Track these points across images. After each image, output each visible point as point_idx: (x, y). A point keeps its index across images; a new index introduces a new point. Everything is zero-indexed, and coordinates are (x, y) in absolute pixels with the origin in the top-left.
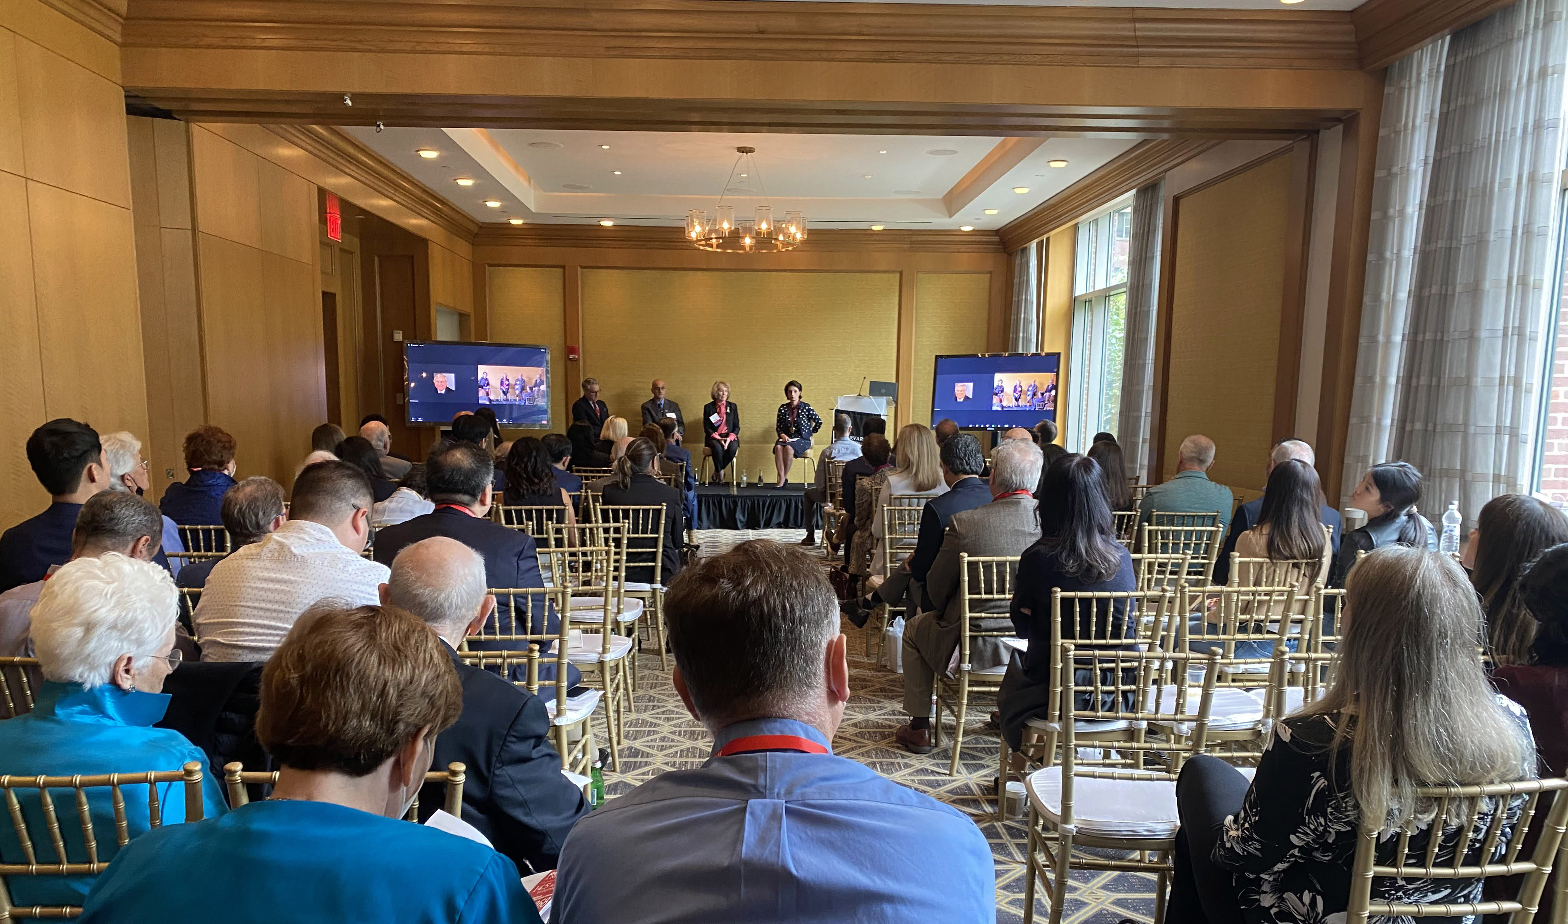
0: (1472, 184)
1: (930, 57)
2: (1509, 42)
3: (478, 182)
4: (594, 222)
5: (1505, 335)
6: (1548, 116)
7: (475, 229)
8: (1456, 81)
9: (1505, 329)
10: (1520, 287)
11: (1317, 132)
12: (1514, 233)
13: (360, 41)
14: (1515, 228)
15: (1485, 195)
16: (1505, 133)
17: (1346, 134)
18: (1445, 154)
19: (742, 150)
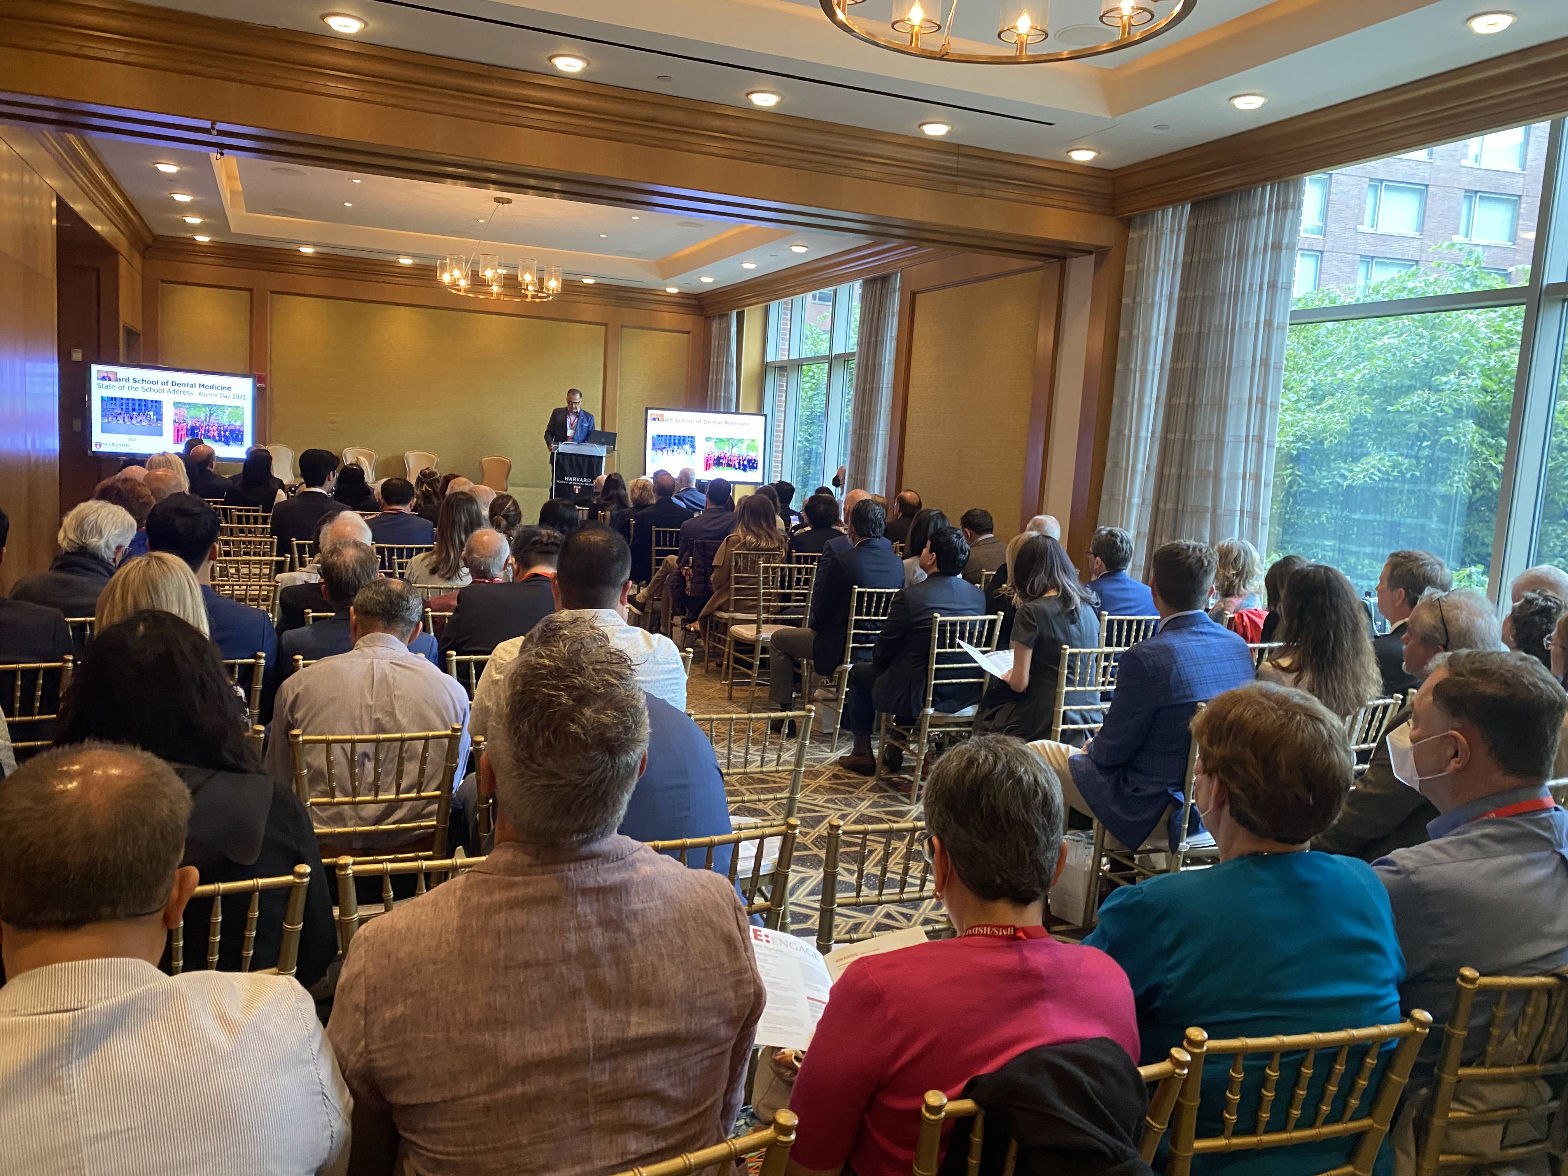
0: (1215, 321)
1: (792, 163)
2: (1246, 217)
3: (198, 198)
4: (294, 247)
5: (1247, 441)
6: (1282, 279)
7: (149, 240)
8: (1198, 240)
9: (1247, 436)
10: (1259, 405)
11: (1065, 258)
12: (1253, 365)
13: (241, 72)
14: (1254, 360)
15: (1228, 332)
16: (1244, 287)
17: (1098, 265)
18: (1190, 294)
19: (498, 200)
